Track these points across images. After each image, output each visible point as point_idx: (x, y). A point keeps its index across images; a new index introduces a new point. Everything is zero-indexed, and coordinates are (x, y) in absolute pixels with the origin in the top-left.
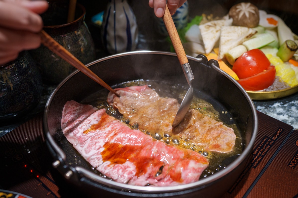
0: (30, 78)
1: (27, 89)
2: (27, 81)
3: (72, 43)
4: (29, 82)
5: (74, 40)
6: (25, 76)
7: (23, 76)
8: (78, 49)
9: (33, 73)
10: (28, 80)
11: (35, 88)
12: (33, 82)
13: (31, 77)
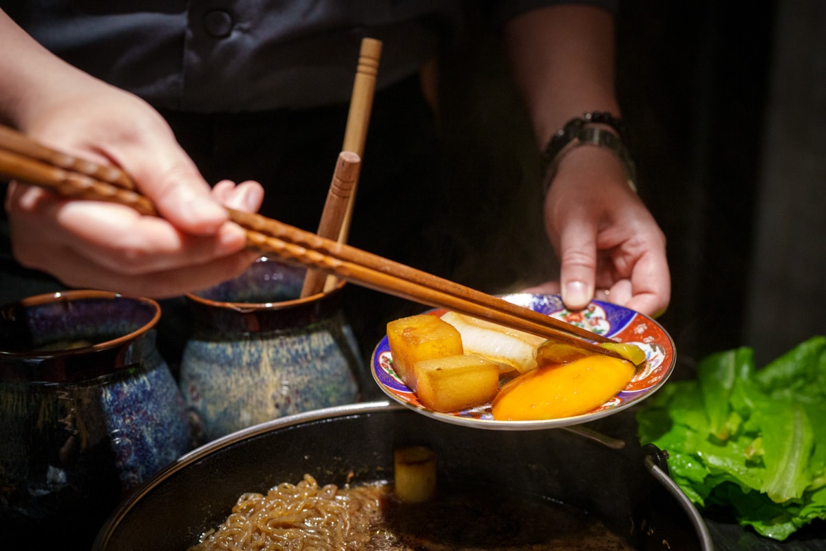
0: (143, 427)
1: (126, 454)
2: (131, 432)
3: (288, 360)
4: (138, 437)
5: (293, 352)
6: (129, 418)
7: (124, 416)
8: (303, 380)
9: (157, 416)
10: (133, 431)
11: (152, 459)
12: (149, 440)
13: (147, 426)
